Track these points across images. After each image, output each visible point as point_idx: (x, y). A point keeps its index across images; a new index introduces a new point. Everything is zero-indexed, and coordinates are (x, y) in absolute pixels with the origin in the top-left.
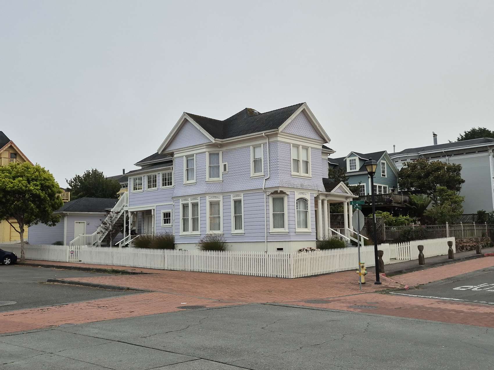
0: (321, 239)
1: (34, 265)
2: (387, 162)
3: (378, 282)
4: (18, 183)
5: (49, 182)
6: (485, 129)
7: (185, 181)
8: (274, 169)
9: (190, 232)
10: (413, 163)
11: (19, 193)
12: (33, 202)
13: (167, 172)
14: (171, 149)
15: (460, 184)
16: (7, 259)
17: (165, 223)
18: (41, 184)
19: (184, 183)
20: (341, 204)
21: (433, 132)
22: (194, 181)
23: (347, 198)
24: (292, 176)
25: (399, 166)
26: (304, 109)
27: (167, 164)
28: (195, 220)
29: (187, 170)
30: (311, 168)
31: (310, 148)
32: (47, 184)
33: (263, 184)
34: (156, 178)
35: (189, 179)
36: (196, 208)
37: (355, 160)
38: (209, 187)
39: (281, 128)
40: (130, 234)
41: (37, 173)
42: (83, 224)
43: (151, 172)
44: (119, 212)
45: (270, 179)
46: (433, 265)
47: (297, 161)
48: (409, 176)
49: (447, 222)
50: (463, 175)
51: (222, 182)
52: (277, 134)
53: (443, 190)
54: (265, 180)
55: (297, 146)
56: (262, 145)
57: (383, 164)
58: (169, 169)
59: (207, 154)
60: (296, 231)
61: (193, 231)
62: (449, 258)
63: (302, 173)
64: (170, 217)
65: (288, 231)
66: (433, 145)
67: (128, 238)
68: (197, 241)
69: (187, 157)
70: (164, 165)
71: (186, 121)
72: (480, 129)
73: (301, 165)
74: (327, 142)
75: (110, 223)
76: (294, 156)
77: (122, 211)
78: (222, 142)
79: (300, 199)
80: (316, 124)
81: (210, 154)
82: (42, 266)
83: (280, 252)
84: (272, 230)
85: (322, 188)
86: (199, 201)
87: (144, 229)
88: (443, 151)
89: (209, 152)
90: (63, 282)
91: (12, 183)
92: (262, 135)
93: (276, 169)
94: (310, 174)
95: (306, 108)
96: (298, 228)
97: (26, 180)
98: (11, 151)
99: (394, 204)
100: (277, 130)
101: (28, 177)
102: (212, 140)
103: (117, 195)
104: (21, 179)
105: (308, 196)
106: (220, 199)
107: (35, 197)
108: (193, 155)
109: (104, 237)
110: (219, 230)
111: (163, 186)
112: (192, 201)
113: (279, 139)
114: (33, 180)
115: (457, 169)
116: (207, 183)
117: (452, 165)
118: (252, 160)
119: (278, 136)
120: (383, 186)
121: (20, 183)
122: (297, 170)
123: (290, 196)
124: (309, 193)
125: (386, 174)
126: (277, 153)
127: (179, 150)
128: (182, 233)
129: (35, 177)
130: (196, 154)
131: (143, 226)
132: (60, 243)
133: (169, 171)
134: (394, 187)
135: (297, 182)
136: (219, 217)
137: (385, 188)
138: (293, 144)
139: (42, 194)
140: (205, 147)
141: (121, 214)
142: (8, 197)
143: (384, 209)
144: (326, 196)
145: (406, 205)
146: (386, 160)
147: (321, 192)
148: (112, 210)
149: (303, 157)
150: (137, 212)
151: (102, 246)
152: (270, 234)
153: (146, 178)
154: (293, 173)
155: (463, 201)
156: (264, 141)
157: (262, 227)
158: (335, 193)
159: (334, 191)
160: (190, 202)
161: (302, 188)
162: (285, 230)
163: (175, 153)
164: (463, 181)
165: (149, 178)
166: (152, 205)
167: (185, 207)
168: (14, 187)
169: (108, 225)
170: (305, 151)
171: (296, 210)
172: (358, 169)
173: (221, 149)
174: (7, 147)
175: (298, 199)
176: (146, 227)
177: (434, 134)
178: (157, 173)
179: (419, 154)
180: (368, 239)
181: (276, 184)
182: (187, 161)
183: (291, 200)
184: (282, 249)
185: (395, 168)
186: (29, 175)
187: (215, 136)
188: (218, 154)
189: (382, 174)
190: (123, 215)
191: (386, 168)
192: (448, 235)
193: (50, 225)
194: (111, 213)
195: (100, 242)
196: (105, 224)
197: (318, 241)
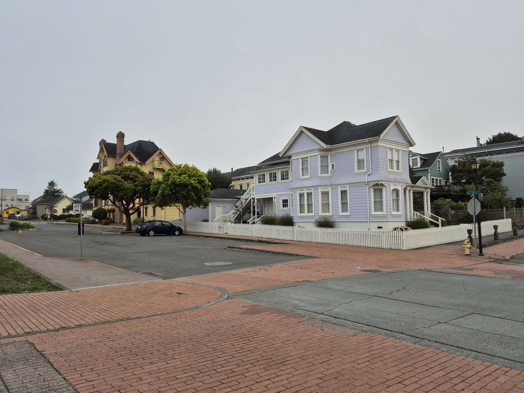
0: (409, 220)
1: (197, 236)
2: (441, 160)
3: (481, 254)
4: (183, 179)
5: (203, 177)
6: (509, 133)
7: (301, 177)
8: (375, 167)
9: (306, 214)
10: (463, 160)
11: (184, 186)
12: (193, 191)
13: (284, 170)
14: (289, 154)
15: (502, 177)
16: (177, 231)
17: (284, 207)
18: (198, 179)
19: (300, 178)
20: (422, 193)
21: (477, 136)
22: (309, 176)
23: (426, 188)
24: (389, 172)
25: (451, 163)
26: (397, 121)
27: (286, 164)
28: (310, 206)
29: (303, 168)
30: (401, 166)
31: (400, 151)
32: (202, 179)
33: (366, 179)
34: (276, 174)
35: (304, 175)
36: (310, 197)
37: (417, 159)
38: (321, 181)
39: (382, 136)
40: (256, 215)
41: (194, 172)
42: (221, 207)
43: (272, 170)
44: (248, 199)
45: (372, 175)
46: (505, 240)
47: (391, 161)
48: (461, 171)
49: (504, 207)
50: (505, 169)
51: (330, 177)
52: (378, 140)
53: (491, 182)
54: (367, 176)
55: (391, 149)
56: (365, 149)
57: (439, 161)
58: (287, 168)
59: (319, 157)
60: (392, 214)
61: (308, 213)
62: (514, 235)
63: (395, 170)
64: (287, 202)
65: (386, 214)
66: (477, 146)
67: (255, 217)
68: (313, 220)
69: (302, 159)
70: (281, 165)
71: (302, 132)
72: (505, 133)
73: (395, 163)
74: (413, 146)
75: (241, 206)
76: (389, 157)
77: (249, 199)
78: (331, 147)
79: (394, 189)
80: (405, 132)
81: (321, 156)
82: (203, 236)
83: (381, 230)
84: (373, 213)
85: (409, 181)
86: (313, 191)
87: (265, 211)
88: (486, 151)
89: (320, 155)
90: (241, 248)
91: (179, 178)
92: (365, 141)
93: (377, 167)
94: (401, 171)
95: (398, 120)
96: (393, 211)
97: (188, 177)
98: (160, 156)
99: (452, 193)
100: (379, 137)
101: (189, 174)
102: (324, 146)
103: (230, 186)
104: (185, 176)
105: (400, 188)
106: (329, 190)
107: (195, 188)
108: (307, 158)
109: (236, 216)
110: (329, 212)
111: (282, 180)
112: (307, 192)
113: (379, 144)
114: (192, 176)
115: (501, 165)
116: (320, 178)
117: (496, 162)
118: (356, 160)
119: (378, 142)
120: (439, 179)
121: (184, 179)
122: (391, 168)
123: (387, 187)
124: (400, 185)
125: (441, 169)
126: (377, 155)
127: (296, 154)
128: (299, 214)
129: (194, 174)
130: (310, 157)
131: (265, 209)
132: (206, 221)
133: (286, 169)
134: (447, 180)
135: (392, 177)
136: (329, 203)
137: (440, 180)
138: (389, 148)
139: (199, 186)
140: (317, 151)
141: (248, 200)
142: (177, 188)
143: (446, 197)
144: (412, 187)
145: (462, 194)
146: (441, 159)
147: (409, 184)
148: (241, 198)
149: (395, 158)
150: (259, 199)
151: (235, 223)
152: (372, 216)
153: (268, 174)
154: (389, 170)
155: (508, 190)
156: (367, 146)
157: (365, 211)
158: (419, 185)
159: (419, 183)
160: (305, 192)
161: (396, 181)
162: (383, 213)
163: (292, 156)
164: (505, 175)
165: (270, 174)
166: (273, 194)
167: (301, 195)
168: (181, 181)
169: (239, 208)
170: (397, 153)
171: (391, 198)
172: (419, 166)
173: (330, 153)
174: (158, 153)
175: (393, 190)
176: (266, 210)
177: (477, 138)
178: (276, 171)
179: (465, 153)
180: (445, 220)
181: (377, 179)
182: (303, 161)
183: (388, 190)
184: (381, 227)
185: (447, 165)
186: (189, 173)
187: (326, 143)
188: (327, 156)
189: (438, 169)
190: (250, 201)
191: (441, 165)
192: (505, 217)
193: (203, 208)
194: (241, 199)
195: (233, 220)
196: (237, 207)
197: (407, 222)
